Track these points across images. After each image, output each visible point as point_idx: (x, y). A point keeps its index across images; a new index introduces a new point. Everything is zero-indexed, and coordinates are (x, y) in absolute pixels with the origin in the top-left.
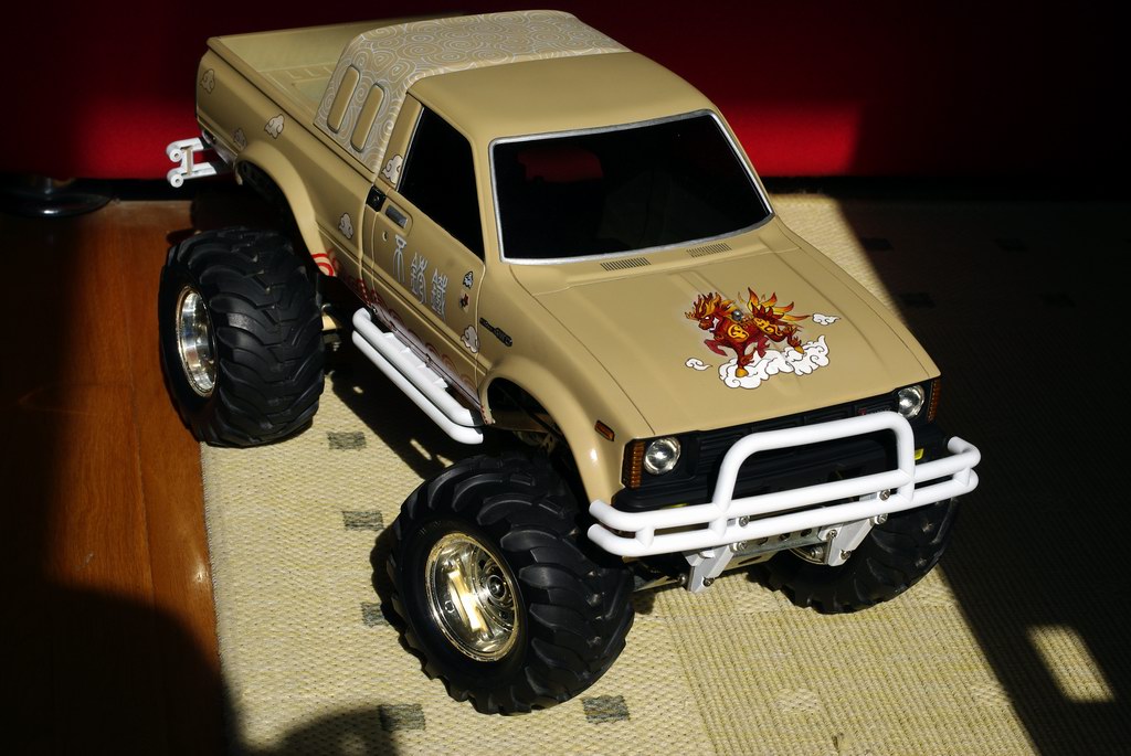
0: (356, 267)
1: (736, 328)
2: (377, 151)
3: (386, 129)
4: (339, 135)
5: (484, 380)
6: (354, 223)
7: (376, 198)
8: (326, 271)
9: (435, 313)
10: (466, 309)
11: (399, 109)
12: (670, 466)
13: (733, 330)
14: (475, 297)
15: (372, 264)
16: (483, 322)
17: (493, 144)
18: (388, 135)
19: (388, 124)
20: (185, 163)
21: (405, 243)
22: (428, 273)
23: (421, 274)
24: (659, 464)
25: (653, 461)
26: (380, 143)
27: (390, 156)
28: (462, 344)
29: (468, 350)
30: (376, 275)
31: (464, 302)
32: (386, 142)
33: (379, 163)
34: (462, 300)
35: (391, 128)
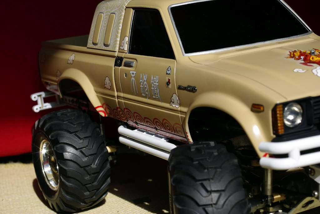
0: (115, 101)
1: (314, 57)
2: (116, 41)
3: (119, 28)
4: (99, 45)
5: (185, 119)
6: (111, 80)
7: (119, 61)
8: (103, 114)
9: (155, 99)
10: (170, 86)
11: (123, 18)
12: (299, 121)
13: (313, 58)
14: (174, 77)
15: (122, 95)
16: (180, 88)
17: (170, 7)
18: (120, 31)
19: (119, 26)
20: (39, 102)
21: (135, 72)
22: (148, 81)
23: (145, 83)
24: (293, 122)
25: (288, 120)
26: (117, 36)
27: (122, 39)
28: (171, 107)
29: (175, 108)
30: (125, 98)
31: (168, 83)
32: (119, 35)
33: (118, 46)
34: (167, 83)
35: (120, 28)
